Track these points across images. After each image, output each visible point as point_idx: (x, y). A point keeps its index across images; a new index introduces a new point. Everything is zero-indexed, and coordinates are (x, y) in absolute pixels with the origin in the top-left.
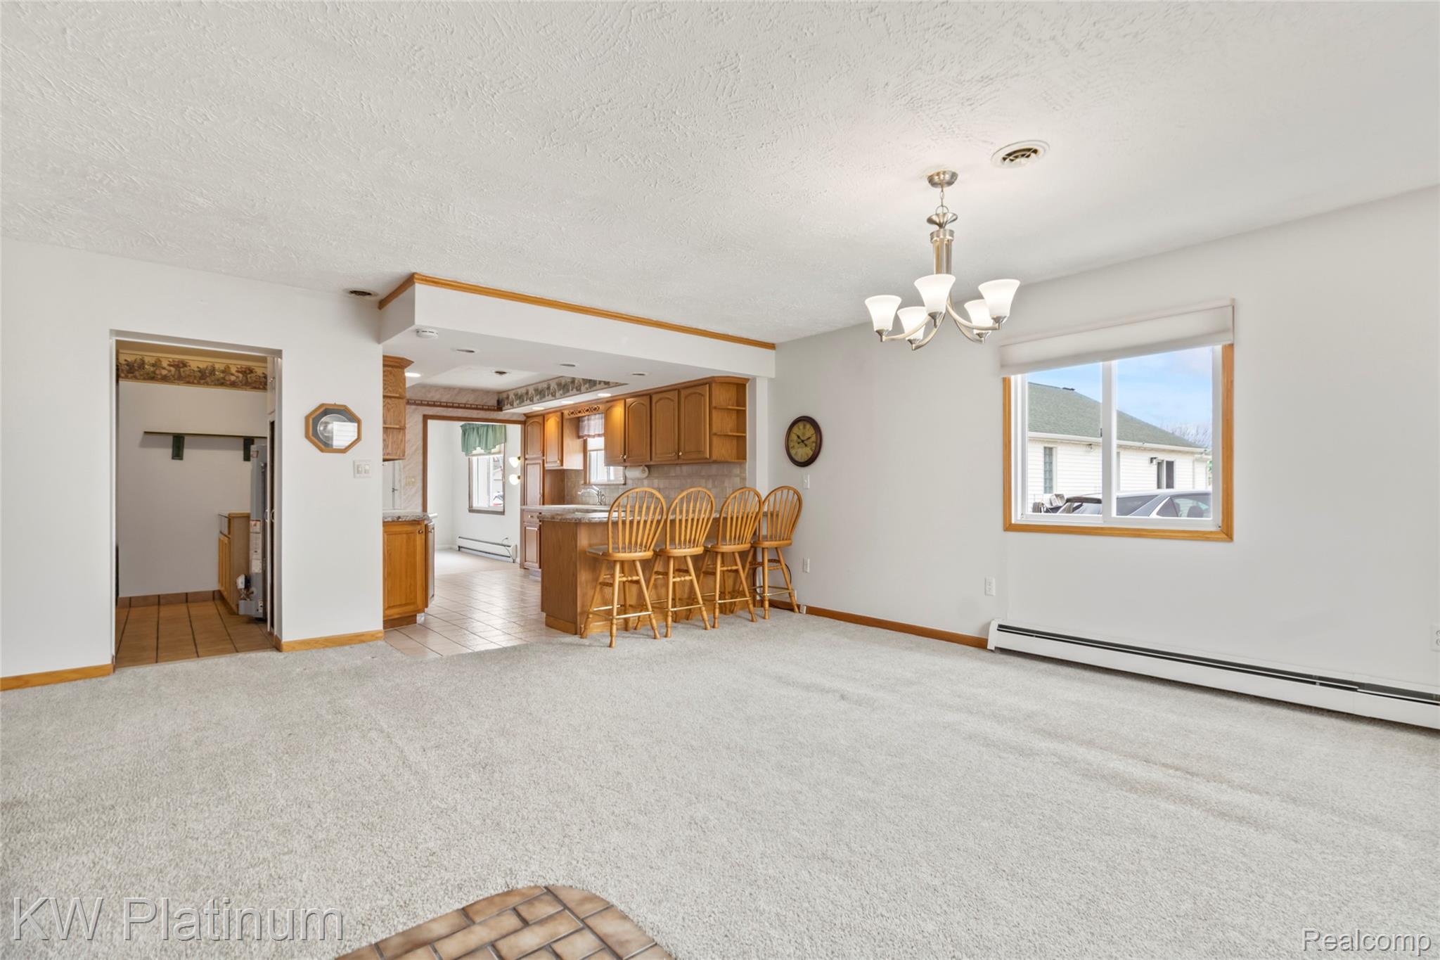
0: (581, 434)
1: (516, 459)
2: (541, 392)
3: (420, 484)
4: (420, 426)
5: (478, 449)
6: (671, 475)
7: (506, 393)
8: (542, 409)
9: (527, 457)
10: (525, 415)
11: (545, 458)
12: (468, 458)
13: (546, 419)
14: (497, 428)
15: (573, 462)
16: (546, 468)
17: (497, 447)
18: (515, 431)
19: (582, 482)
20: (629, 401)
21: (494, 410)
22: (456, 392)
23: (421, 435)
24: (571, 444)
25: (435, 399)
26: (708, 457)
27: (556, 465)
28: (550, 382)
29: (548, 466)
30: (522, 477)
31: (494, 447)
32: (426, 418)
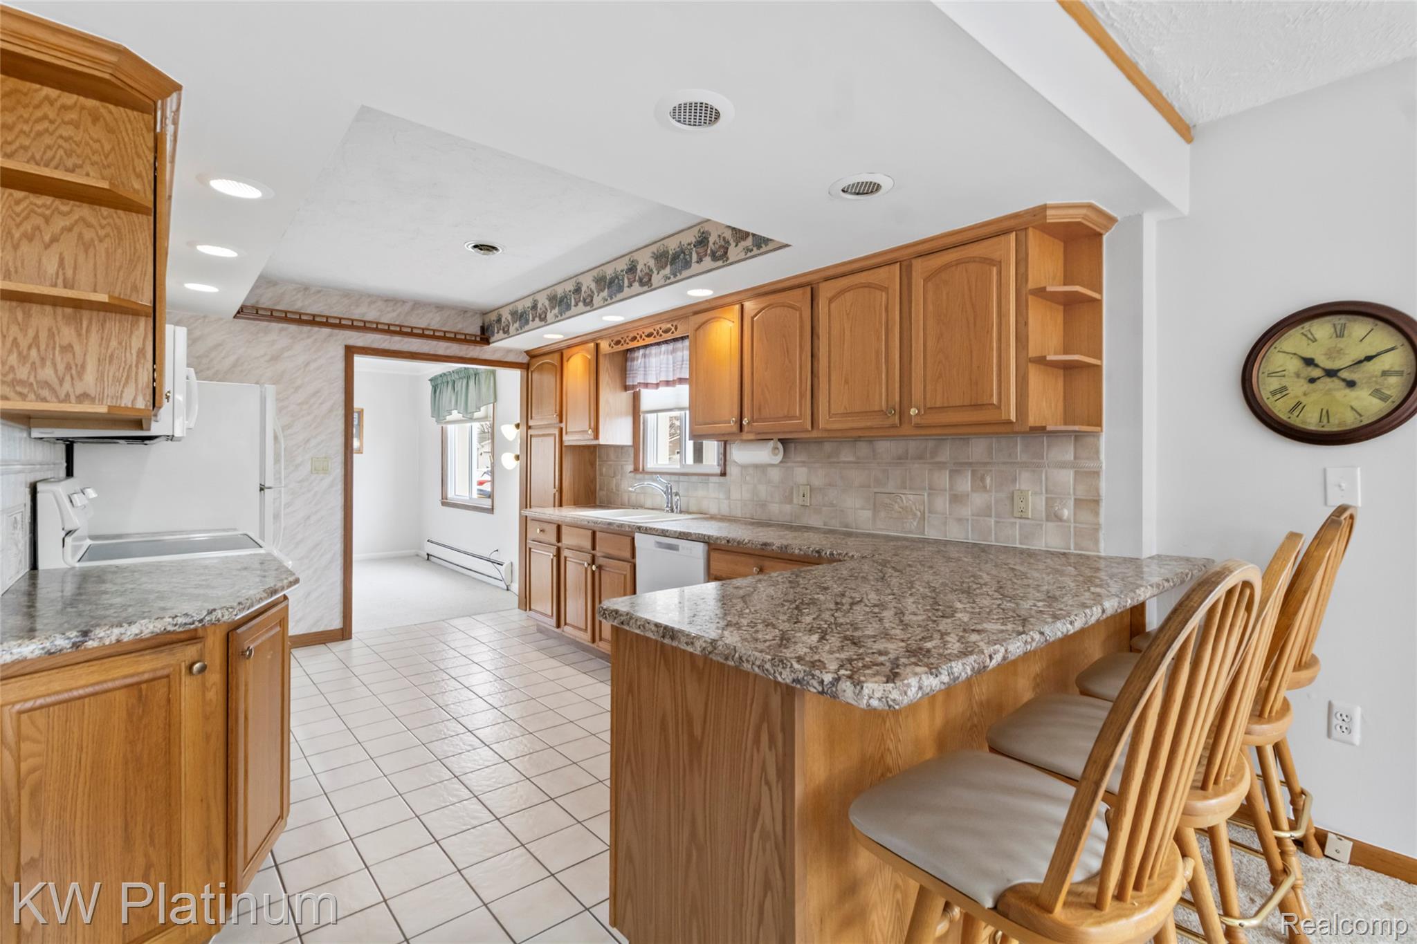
0: (629, 383)
1: (513, 427)
2: (561, 301)
3: (338, 471)
4: (340, 365)
5: (455, 412)
6: (843, 458)
7: (496, 312)
8: (559, 337)
9: (531, 423)
10: (528, 352)
11: (563, 425)
12: (440, 426)
13: (565, 359)
14: (483, 377)
15: (616, 432)
16: (566, 443)
17: (483, 409)
18: (511, 380)
19: (631, 468)
20: (750, 306)
21: (475, 342)
22: (407, 307)
23: (340, 383)
24: (613, 399)
25: (368, 318)
26: (1013, 418)
27: (587, 437)
28: (581, 279)
29: (569, 440)
30: (523, 458)
31: (478, 409)
32: (350, 351)
